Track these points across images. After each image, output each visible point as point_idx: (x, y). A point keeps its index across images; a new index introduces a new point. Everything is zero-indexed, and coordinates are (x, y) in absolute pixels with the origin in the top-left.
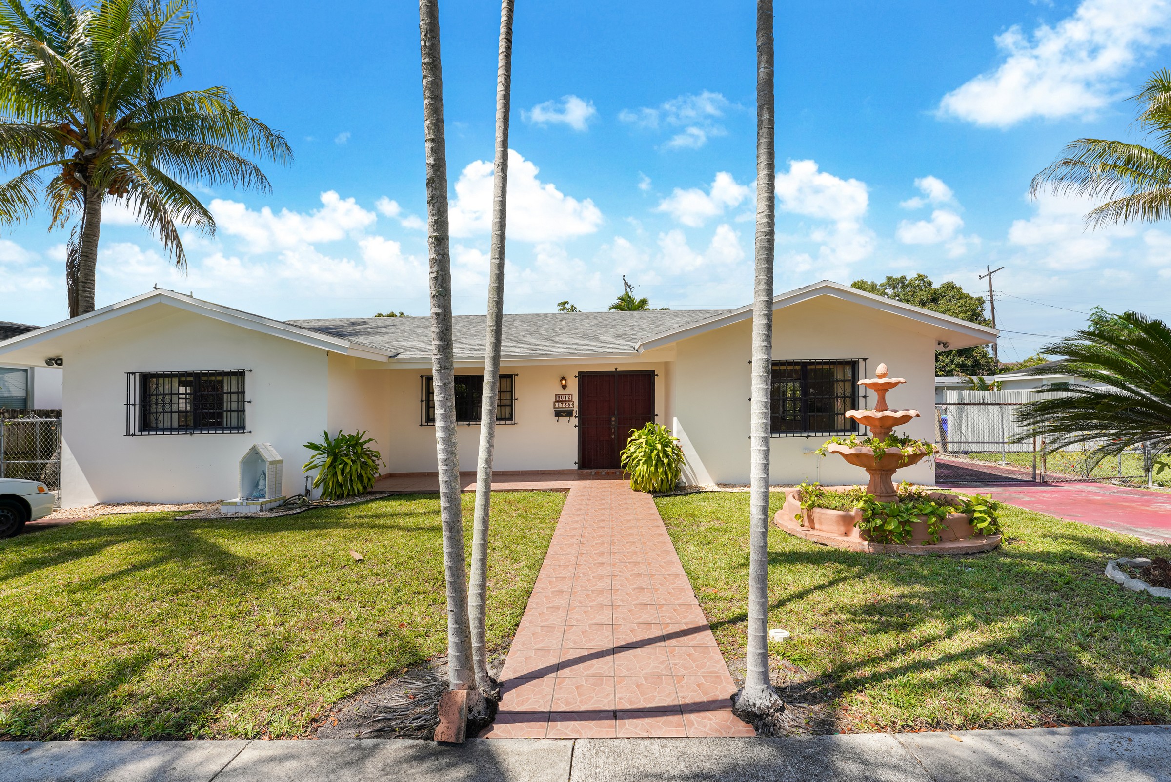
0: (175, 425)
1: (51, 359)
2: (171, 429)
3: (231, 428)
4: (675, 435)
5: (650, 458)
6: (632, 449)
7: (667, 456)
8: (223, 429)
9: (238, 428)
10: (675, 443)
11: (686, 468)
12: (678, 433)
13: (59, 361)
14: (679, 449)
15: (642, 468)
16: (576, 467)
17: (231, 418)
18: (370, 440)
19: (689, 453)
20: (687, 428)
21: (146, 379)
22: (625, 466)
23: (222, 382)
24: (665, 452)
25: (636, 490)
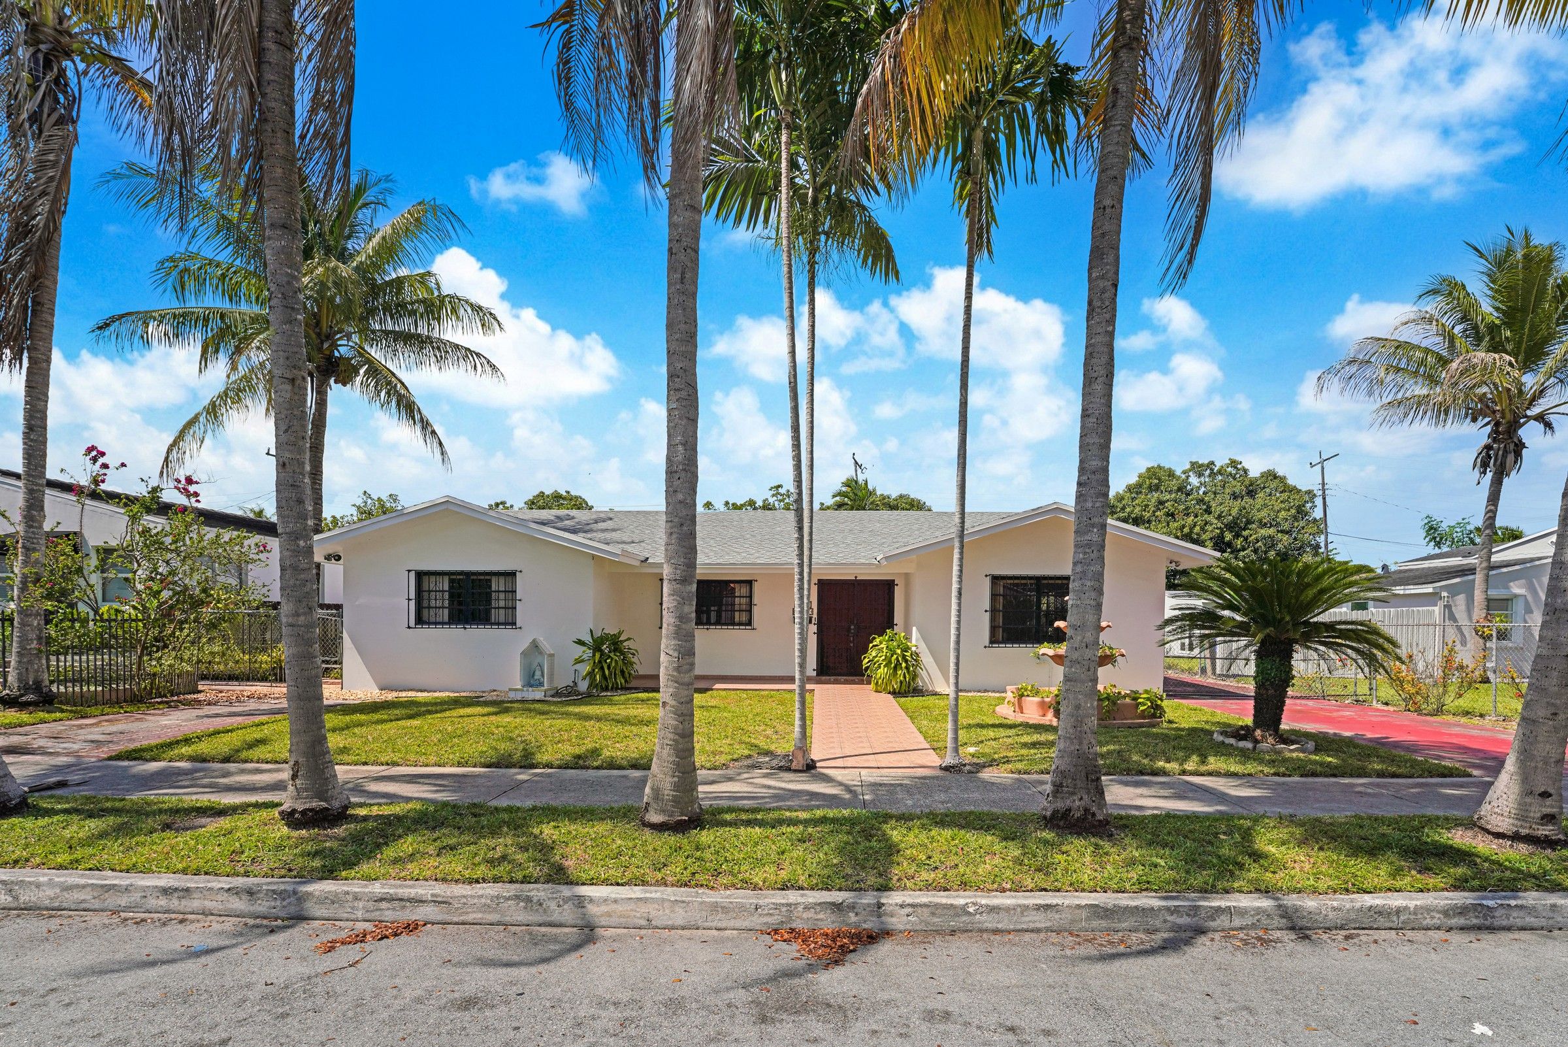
0: (446, 619)
1: (330, 555)
2: (443, 623)
3: (498, 624)
4: (914, 642)
5: (890, 662)
6: (874, 654)
7: (906, 661)
8: (492, 624)
9: (505, 624)
10: (914, 649)
11: (924, 673)
12: (917, 640)
13: (338, 558)
14: (917, 655)
15: (882, 671)
16: (814, 673)
17: (498, 615)
18: (629, 639)
19: (927, 659)
20: (924, 637)
21: (420, 575)
22: (867, 668)
23: (490, 581)
24: (904, 657)
25: (876, 691)
